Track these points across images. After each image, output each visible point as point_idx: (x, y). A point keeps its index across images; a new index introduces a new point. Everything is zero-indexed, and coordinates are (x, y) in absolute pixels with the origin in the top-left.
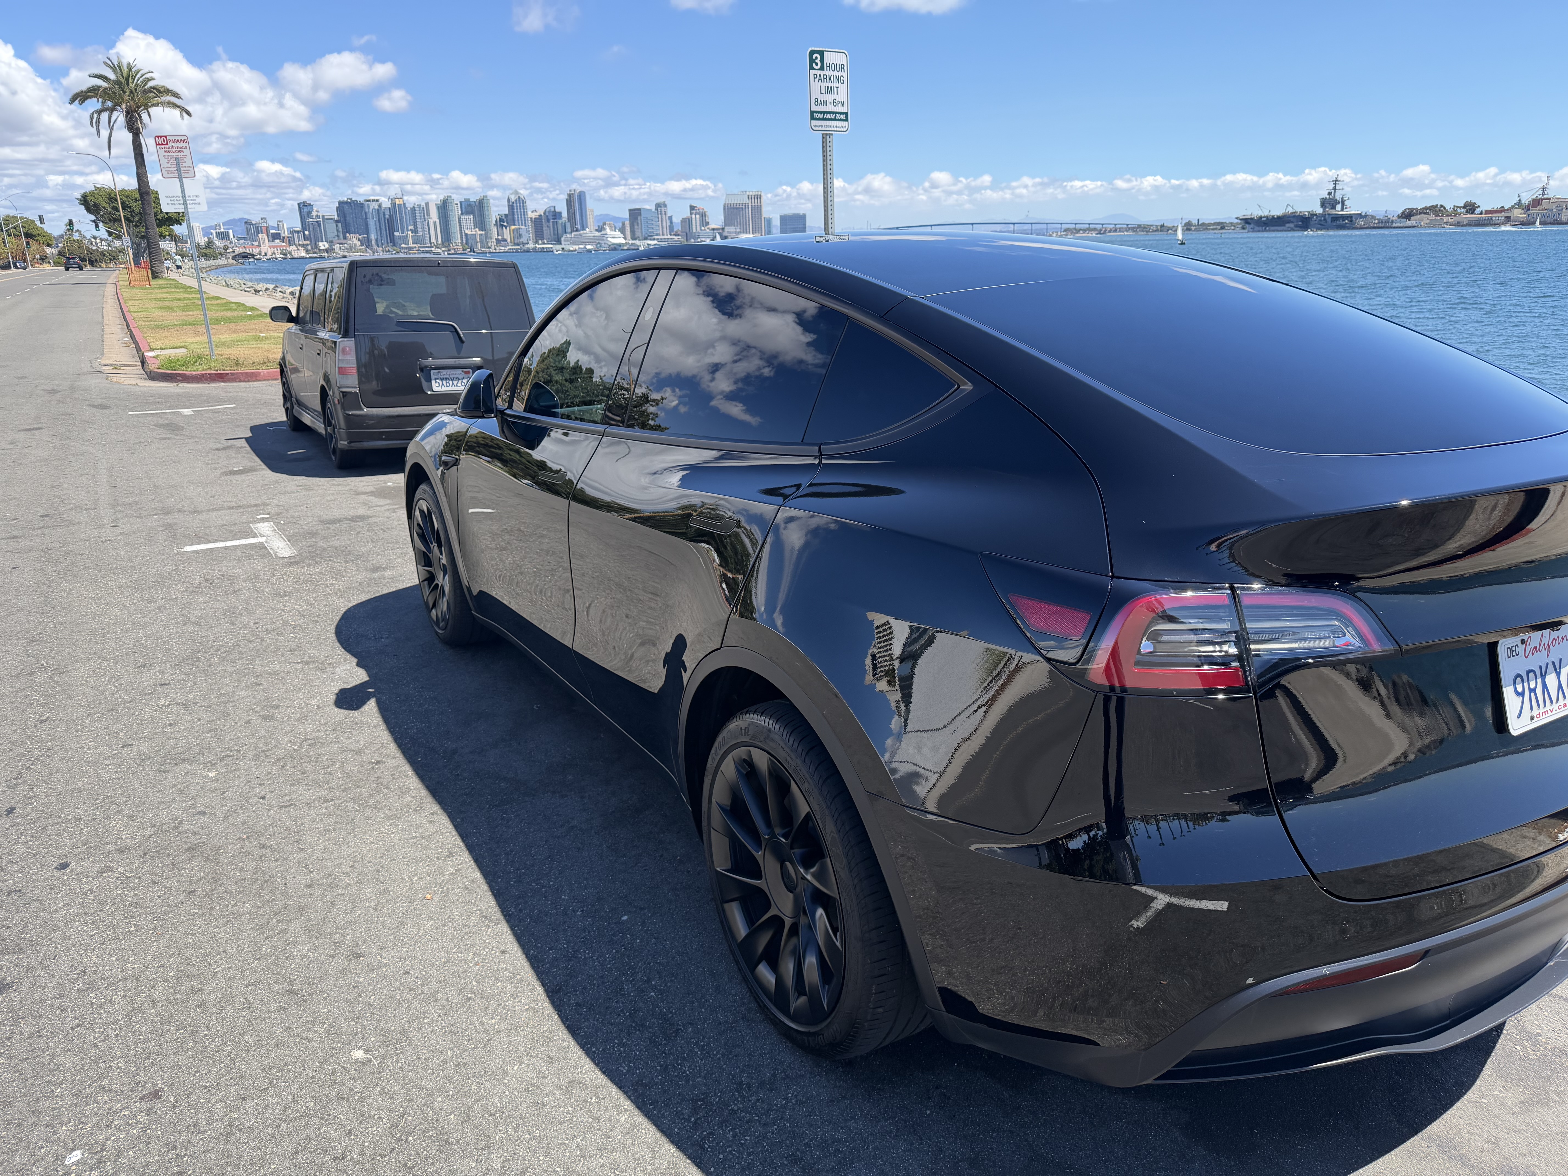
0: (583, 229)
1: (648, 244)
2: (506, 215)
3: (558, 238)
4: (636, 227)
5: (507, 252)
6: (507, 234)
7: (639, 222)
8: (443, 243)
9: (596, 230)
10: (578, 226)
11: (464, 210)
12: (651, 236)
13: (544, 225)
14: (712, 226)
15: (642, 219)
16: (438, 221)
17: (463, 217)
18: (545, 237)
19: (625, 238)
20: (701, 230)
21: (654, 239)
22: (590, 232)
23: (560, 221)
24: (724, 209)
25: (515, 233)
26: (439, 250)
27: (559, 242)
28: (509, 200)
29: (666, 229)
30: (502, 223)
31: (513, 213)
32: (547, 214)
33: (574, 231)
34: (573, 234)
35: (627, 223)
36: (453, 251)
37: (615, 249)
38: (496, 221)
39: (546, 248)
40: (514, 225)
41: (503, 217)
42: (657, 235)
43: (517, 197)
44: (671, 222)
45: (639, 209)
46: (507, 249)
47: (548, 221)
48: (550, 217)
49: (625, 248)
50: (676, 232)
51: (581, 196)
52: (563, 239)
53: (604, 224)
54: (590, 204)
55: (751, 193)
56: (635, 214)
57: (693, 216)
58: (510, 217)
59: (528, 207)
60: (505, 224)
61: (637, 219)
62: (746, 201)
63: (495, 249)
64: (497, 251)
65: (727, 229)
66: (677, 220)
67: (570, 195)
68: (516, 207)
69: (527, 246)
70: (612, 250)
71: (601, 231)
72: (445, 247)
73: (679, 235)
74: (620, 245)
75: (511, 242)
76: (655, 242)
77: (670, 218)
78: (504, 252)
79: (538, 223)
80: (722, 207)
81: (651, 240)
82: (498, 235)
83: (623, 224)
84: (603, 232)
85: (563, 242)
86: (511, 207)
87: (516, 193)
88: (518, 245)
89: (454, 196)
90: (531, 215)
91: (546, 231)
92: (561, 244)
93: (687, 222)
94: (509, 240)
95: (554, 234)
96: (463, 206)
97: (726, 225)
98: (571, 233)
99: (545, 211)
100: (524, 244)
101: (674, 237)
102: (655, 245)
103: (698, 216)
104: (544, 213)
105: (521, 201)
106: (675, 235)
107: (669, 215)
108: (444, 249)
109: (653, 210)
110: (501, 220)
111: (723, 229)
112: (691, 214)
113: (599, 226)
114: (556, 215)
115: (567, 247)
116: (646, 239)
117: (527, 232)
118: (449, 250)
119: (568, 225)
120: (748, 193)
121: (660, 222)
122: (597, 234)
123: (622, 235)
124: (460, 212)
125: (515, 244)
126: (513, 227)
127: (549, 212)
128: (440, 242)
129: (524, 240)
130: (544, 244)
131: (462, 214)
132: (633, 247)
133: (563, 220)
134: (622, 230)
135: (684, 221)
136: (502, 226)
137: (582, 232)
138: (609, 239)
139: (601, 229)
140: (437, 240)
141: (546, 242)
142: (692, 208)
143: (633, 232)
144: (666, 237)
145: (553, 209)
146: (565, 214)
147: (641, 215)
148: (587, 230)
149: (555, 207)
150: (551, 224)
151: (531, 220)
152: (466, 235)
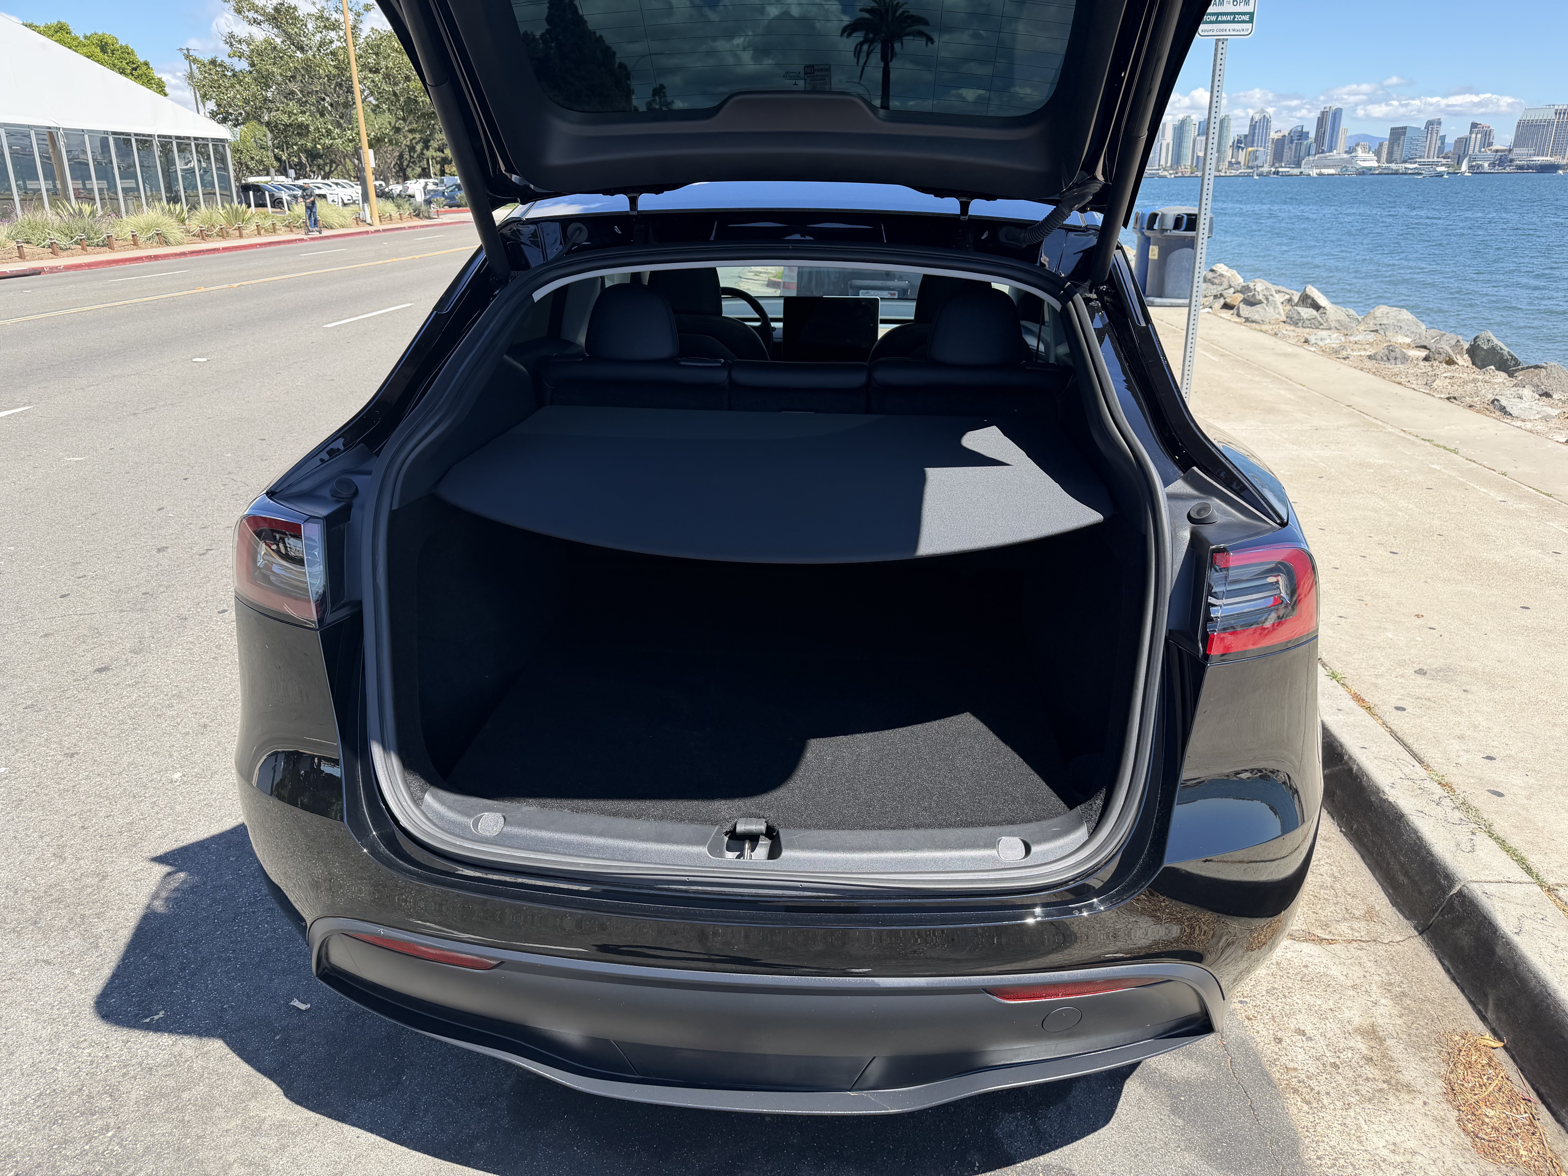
0: (1331, 151)
1: (1406, 168)
2: (1246, 136)
3: (1298, 161)
4: (1396, 148)
5: (1238, 176)
6: (1242, 156)
7: (1401, 143)
8: (1171, 166)
9: (1346, 152)
10: (1325, 148)
11: (1201, 131)
12: (1412, 159)
13: (1286, 146)
14: (1494, 147)
15: (1405, 140)
16: (1171, 142)
17: (1198, 138)
18: (1284, 159)
19: (1378, 161)
20: (1480, 151)
21: (1415, 163)
22: (1339, 154)
23: (1305, 142)
24: (1518, 126)
25: (1251, 155)
26: (1166, 173)
27: (1298, 165)
28: (1252, 119)
29: (1434, 150)
30: (1239, 144)
31: (1254, 133)
32: (1292, 134)
33: (1319, 153)
34: (1317, 156)
35: (1386, 144)
36: (1180, 174)
37: (1363, 173)
38: (1233, 143)
39: (1283, 172)
40: (1252, 146)
41: (1242, 139)
42: (1420, 157)
43: (1262, 115)
44: (1443, 143)
45: (1405, 128)
46: (1238, 173)
47: (1292, 142)
48: (1295, 138)
49: (1377, 172)
50: (1446, 154)
51: (1337, 114)
52: (1303, 162)
53: (1357, 145)
54: (1345, 123)
55: (1561, 107)
56: (1397, 134)
57: (1474, 136)
58: (1250, 138)
59: (1272, 127)
60: (1243, 145)
61: (1399, 139)
62: (1551, 115)
63: (1226, 172)
64: (1228, 174)
65: (1516, 151)
66: (1450, 140)
67: (1323, 113)
68: (1259, 126)
69: (1261, 169)
70: (1360, 174)
71: (1351, 153)
72: (1173, 170)
73: (1448, 158)
74: (1370, 169)
75: (1244, 165)
76: (1416, 165)
77: (1443, 138)
78: (1234, 176)
79: (1279, 144)
80: (1516, 124)
81: (1411, 163)
82: (1232, 158)
83: (1381, 145)
84: (1353, 154)
85: (1303, 166)
86: (1253, 127)
87: (1263, 111)
88: (1252, 168)
89: (1193, 117)
90: (1273, 135)
91: (1288, 154)
92: (1300, 167)
93: (1463, 143)
94: (1242, 163)
95: (1295, 157)
96: (1201, 127)
97: (1515, 145)
98: (1315, 155)
99: (1291, 131)
100: (1258, 167)
101: (1442, 160)
102: (1416, 168)
103: (1479, 136)
104: (1289, 134)
105: (1266, 121)
106: (1444, 158)
107: (1441, 133)
108: (1171, 172)
109: (1423, 128)
110: (1239, 141)
111: (1510, 151)
112: (1471, 133)
113: (1350, 148)
114: (1302, 135)
115: (1306, 171)
116: (1405, 162)
117: (1265, 153)
118: (1177, 173)
119: (1314, 146)
120: (1556, 107)
121: (1428, 143)
122: (1346, 156)
123: (1376, 158)
124: (1196, 133)
125: (1248, 167)
126: (1250, 149)
127: (1295, 132)
128: (1169, 164)
129: (1259, 163)
130: (1281, 167)
131: (1198, 135)
132: (1386, 171)
133: (1310, 140)
134: (1378, 154)
135: (1459, 141)
136: (1239, 147)
137: (1327, 154)
138: (1358, 162)
139: (1351, 151)
140: (1166, 162)
141: (1283, 165)
142: (1474, 125)
143: (1390, 153)
144: (1431, 160)
145: (1300, 129)
146: (1312, 135)
147: (1405, 135)
148: (1335, 151)
149: (1303, 127)
150: (1294, 145)
151: (1272, 142)
152: (1198, 157)
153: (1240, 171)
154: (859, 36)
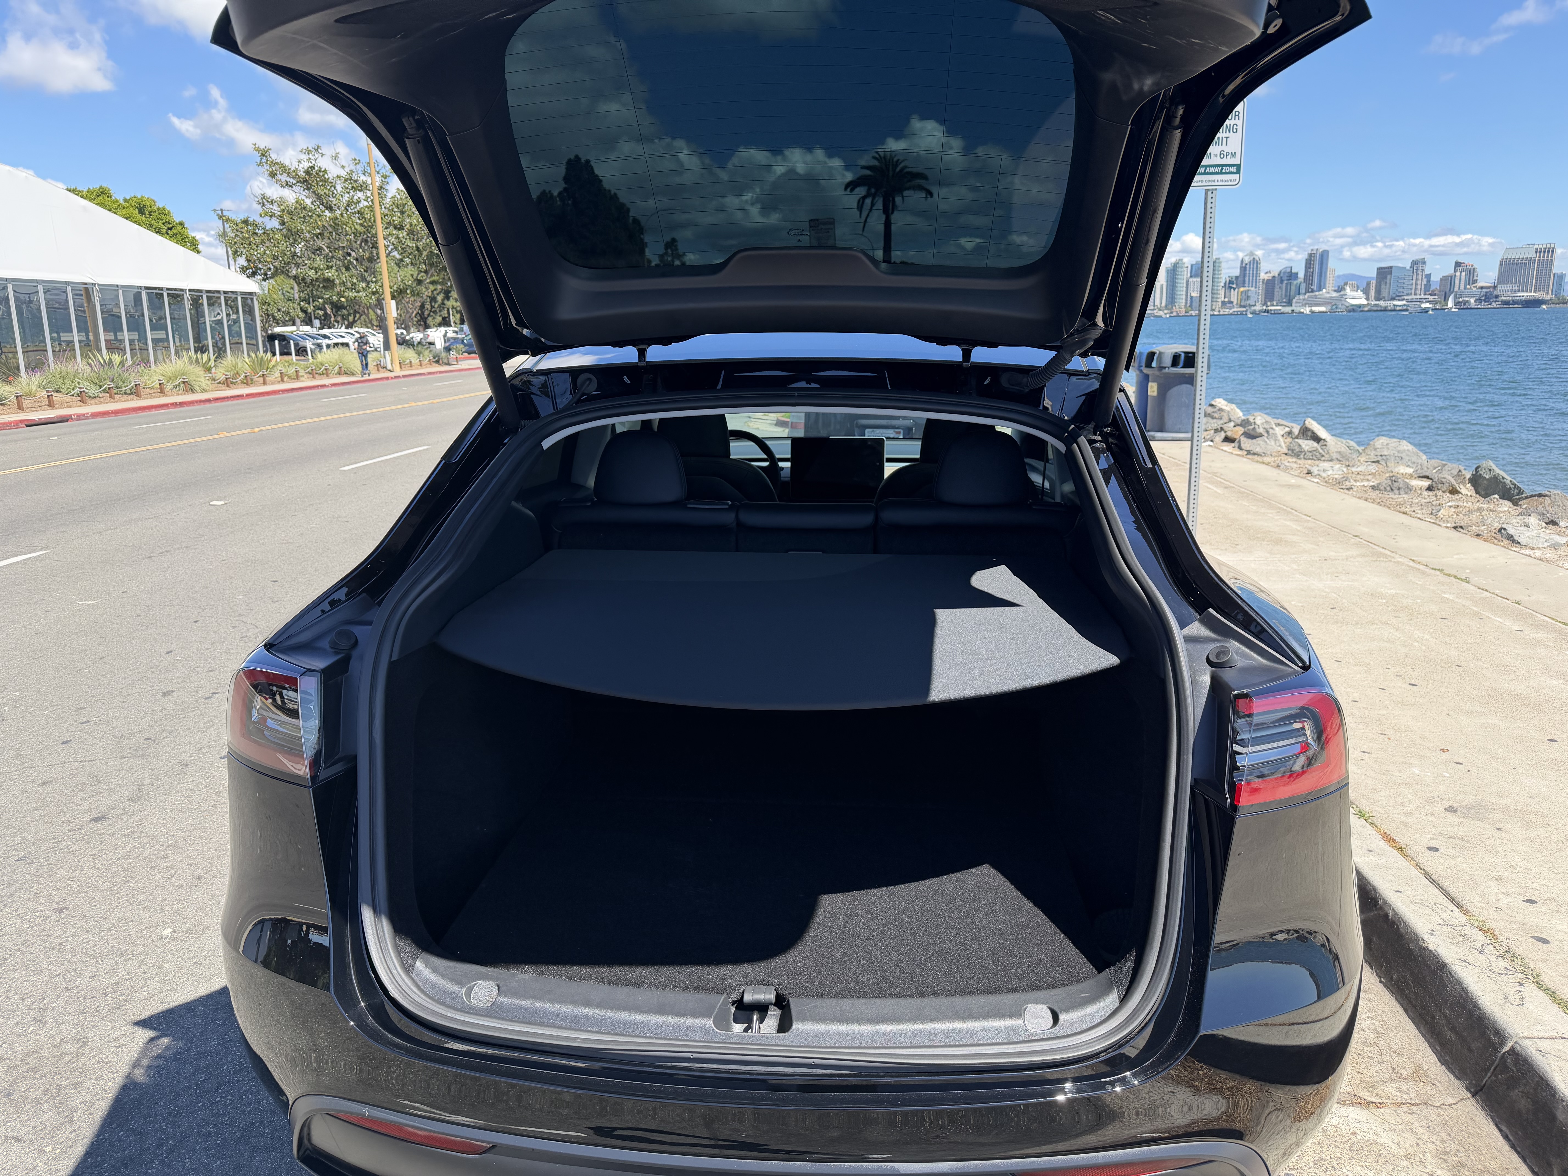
0: (1320, 289)
1: (1394, 305)
2: (1237, 277)
3: (1289, 300)
4: (1383, 286)
5: (1231, 314)
6: (1234, 296)
7: (1388, 281)
8: (1166, 306)
9: (1335, 291)
10: (1315, 287)
11: (1193, 272)
12: (1400, 296)
13: (1277, 287)
14: (1480, 284)
15: (1392, 279)
16: (1165, 284)
17: (1191, 280)
18: (1275, 298)
19: (1367, 299)
20: (1465, 288)
21: (1403, 300)
22: (1328, 292)
23: (1295, 282)
24: (1501, 265)
25: (1243, 295)
26: (1161, 313)
27: (1290, 303)
28: (1242, 262)
29: (1421, 287)
30: (1230, 285)
31: (1245, 276)
32: (1282, 275)
33: (1309, 292)
34: (1307, 295)
35: (1373, 283)
36: (1175, 314)
37: (1354, 310)
38: (1225, 283)
39: (1274, 310)
40: (1244, 287)
41: (1234, 279)
42: (1408, 294)
43: (1252, 258)
44: (1429, 281)
45: (1391, 267)
46: (1231, 311)
47: (1282, 282)
48: (1285, 278)
49: (1366, 309)
50: (1433, 291)
51: (1324, 256)
52: (1294, 301)
53: (1346, 284)
54: (1332, 264)
55: (1540, 246)
56: (1384, 273)
57: (1458, 274)
58: (1240, 279)
59: (1262, 268)
60: (1234, 286)
61: (1386, 278)
62: (1532, 254)
63: (1219, 311)
64: (1221, 313)
65: (1500, 287)
66: (1436, 278)
67: (1310, 255)
68: (1249, 269)
69: (1253, 308)
70: (1350, 311)
71: (1340, 292)
72: (1168, 309)
73: (1435, 295)
74: (1360, 306)
75: (1237, 304)
76: (1404, 302)
77: (1428, 276)
78: (1228, 315)
79: (1270, 285)
80: (1499, 262)
81: (1399, 300)
82: (1225, 298)
83: (1368, 284)
84: (1342, 293)
85: (1293, 305)
86: (1243, 269)
87: (1252, 254)
88: (1244, 307)
89: (1185, 260)
90: (1263, 276)
91: (1278, 293)
92: (1291, 305)
93: (1448, 281)
94: (1235, 303)
95: (1286, 296)
96: (1194, 269)
97: (1499, 282)
98: (1305, 294)
99: (1280, 272)
100: (1250, 306)
101: (1429, 297)
102: (1404, 305)
103: (1463, 274)
104: (1279, 275)
105: (1255, 263)
106: (1431, 295)
107: (1427, 272)
108: (1166, 311)
109: (1408, 268)
110: (1231, 282)
111: (1495, 287)
112: (1455, 271)
113: (1339, 287)
114: (1292, 276)
115: (1297, 309)
116: (1393, 299)
117: (1256, 293)
118: (1171, 313)
119: (1303, 286)
120: (1536, 246)
121: (1414, 281)
122: (1335, 294)
123: (1364, 296)
124: (1189, 275)
125: (1241, 306)
126: (1242, 289)
127: (1284, 273)
128: (1164, 304)
129: (1251, 302)
130: (1273, 306)
131: (1191, 276)
132: (1375, 308)
133: (1299, 281)
134: (1366, 292)
135: (1444, 279)
136: (1231, 288)
137: (1317, 293)
138: (1348, 300)
139: (1340, 289)
140: (1161, 303)
141: (1275, 303)
142: (1458, 264)
143: (1378, 292)
144: (1418, 297)
145: (1289, 270)
146: (1301, 275)
147: (1391, 274)
148: (1324, 290)
149: (1291, 267)
150: (1284, 285)
151: (1263, 282)
152: (1192, 297)
153: (1233, 310)
154: (861, 191)
